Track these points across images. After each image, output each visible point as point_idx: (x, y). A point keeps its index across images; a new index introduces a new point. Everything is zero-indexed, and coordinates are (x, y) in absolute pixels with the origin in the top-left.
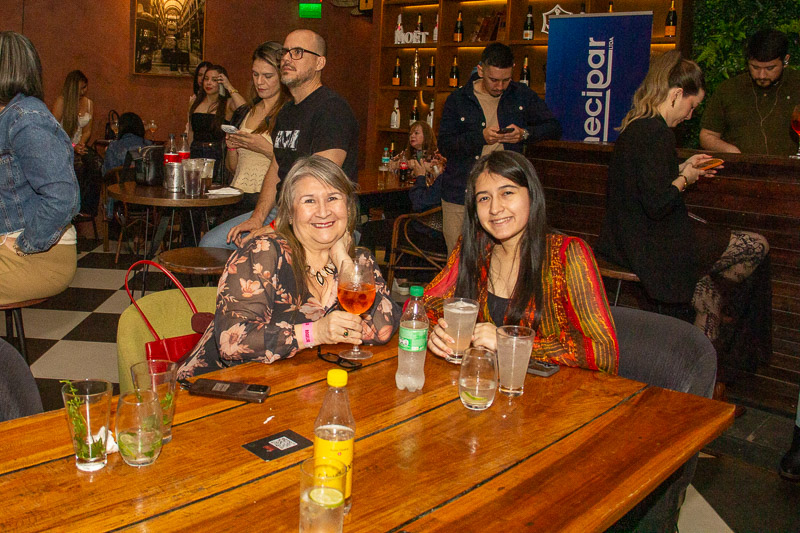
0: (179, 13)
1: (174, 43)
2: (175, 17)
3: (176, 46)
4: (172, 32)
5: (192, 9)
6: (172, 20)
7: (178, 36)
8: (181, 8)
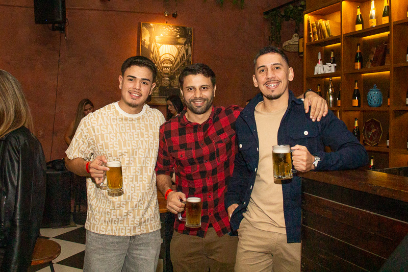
0: (172, 63)
1: (168, 82)
2: (169, 65)
3: (170, 85)
4: (167, 76)
5: (181, 59)
6: (167, 67)
7: (172, 78)
8: (173, 59)
